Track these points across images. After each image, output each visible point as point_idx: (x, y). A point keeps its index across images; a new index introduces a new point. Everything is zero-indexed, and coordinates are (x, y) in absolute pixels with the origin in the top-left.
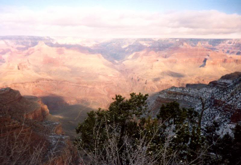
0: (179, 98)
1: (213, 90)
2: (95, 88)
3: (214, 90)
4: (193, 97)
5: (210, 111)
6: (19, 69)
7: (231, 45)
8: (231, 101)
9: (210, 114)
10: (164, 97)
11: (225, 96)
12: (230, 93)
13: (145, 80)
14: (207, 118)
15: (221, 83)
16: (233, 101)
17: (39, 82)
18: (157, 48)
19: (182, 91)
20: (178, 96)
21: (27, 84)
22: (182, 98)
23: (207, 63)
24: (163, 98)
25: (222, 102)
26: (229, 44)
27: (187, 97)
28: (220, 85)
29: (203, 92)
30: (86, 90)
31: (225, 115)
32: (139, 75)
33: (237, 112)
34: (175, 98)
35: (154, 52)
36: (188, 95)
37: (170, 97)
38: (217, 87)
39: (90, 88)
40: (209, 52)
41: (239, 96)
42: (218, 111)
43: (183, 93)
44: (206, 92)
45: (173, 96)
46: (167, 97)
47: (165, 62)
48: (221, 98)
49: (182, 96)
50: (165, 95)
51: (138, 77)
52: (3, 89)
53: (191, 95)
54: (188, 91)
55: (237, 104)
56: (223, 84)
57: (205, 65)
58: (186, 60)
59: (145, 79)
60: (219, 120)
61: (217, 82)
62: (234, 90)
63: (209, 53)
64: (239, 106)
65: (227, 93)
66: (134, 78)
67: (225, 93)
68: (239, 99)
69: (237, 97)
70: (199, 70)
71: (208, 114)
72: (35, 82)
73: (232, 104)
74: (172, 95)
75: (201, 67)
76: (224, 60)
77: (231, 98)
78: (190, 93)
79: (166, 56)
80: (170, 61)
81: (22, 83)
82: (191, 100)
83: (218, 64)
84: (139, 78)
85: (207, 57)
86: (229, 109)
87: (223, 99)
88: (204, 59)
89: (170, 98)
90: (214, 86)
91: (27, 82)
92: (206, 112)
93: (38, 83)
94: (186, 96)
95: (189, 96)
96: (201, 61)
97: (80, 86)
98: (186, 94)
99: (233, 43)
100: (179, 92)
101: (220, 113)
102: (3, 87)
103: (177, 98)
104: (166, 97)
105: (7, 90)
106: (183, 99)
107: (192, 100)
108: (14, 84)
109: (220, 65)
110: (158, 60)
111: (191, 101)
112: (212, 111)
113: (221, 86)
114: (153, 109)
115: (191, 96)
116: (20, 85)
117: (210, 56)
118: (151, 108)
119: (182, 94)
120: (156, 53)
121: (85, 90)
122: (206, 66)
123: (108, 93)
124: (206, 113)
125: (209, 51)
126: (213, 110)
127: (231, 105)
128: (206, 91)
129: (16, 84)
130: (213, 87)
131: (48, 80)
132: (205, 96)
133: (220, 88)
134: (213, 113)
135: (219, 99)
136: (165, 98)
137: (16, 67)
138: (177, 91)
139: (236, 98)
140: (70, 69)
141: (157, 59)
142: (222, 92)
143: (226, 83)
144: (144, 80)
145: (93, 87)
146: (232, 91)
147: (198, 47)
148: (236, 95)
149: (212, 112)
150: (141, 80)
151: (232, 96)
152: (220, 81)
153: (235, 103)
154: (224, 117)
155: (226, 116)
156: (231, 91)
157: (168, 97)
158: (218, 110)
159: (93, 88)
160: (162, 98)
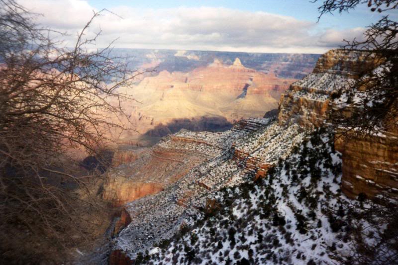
0: (189, 148)
1: (240, 133)
3: (242, 134)
4: (211, 146)
5: (227, 167)
7: (288, 63)
8: (256, 152)
9: (227, 174)
10: (166, 147)
11: (250, 144)
12: (257, 139)
13: (151, 119)
14: (222, 179)
15: (252, 124)
16: (259, 152)
18: (173, 67)
19: (194, 136)
20: (188, 144)
22: (194, 147)
23: (248, 91)
24: (165, 149)
25: (245, 153)
26: (284, 63)
27: (202, 147)
28: (252, 126)
29: (226, 137)
31: (247, 175)
32: (142, 111)
33: (264, 170)
34: (183, 149)
35: (167, 72)
36: (203, 143)
37: (176, 146)
38: (247, 130)
40: (253, 74)
41: (268, 144)
42: (239, 168)
43: (196, 140)
44: (230, 138)
45: (180, 145)
46: (171, 147)
47: (183, 89)
48: (243, 148)
49: (194, 144)
50: (168, 144)
51: (139, 114)
53: (209, 143)
54: (204, 136)
55: (265, 156)
56: (255, 124)
57: (246, 94)
58: (217, 87)
59: (151, 117)
60: (238, 182)
61: (246, 122)
62: (263, 134)
63: (252, 76)
64: (268, 159)
65: (253, 139)
66: (133, 115)
67: (250, 140)
68: (269, 148)
69: (266, 145)
70: (237, 102)
71: (223, 174)
73: (258, 157)
74: (179, 142)
75: (239, 97)
76: (274, 86)
77: (259, 147)
78: (206, 140)
79: (186, 79)
80: (193, 88)
82: (208, 150)
83: (265, 94)
84: (141, 115)
85: (249, 82)
86: (253, 165)
87: (246, 149)
88: (244, 85)
89: (176, 148)
90: (242, 128)
92: (221, 170)
94: (201, 144)
95: (206, 145)
96: (240, 88)
98: (200, 141)
99: (290, 60)
100: (190, 138)
101: (240, 172)
103: (187, 148)
104: (169, 146)
106: (196, 149)
107: (210, 151)
109: (267, 94)
110: (172, 87)
111: (207, 153)
112: (230, 167)
113: (252, 128)
114: (148, 166)
115: (208, 145)
117: (254, 80)
118: (145, 165)
119: (195, 142)
120: (171, 73)
122: (247, 96)
124: (220, 172)
125: (252, 72)
126: (232, 166)
127: (256, 158)
128: (229, 136)
130: (240, 130)
132: (229, 144)
133: (250, 131)
134: (231, 171)
135: (240, 149)
136: (167, 149)
138: (188, 137)
139: (265, 147)
141: (172, 84)
142: (248, 137)
143: (260, 124)
144: (149, 118)
146: (260, 136)
147: (236, 65)
148: (266, 142)
149: (229, 170)
150: (144, 119)
151: (259, 144)
152: (251, 121)
153: (263, 155)
154: (246, 177)
155: (249, 175)
156: (258, 136)
157: (173, 146)
158: (239, 166)
160: (162, 148)
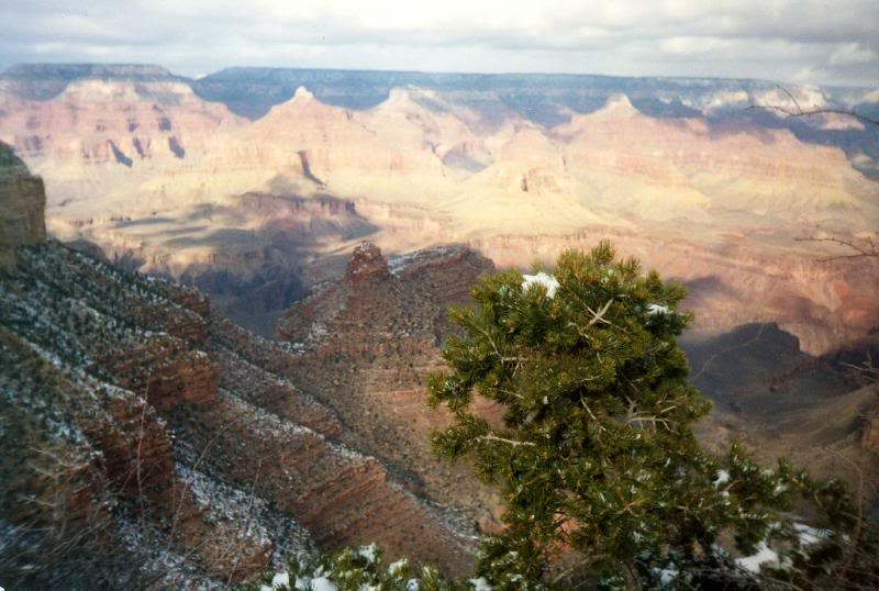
2: (791, 277)
6: (526, 189)
17: (585, 237)
21: (545, 240)
30: (754, 282)
39: (770, 276)
52: (443, 251)
72: (574, 235)
81: (530, 238)
91: (546, 235)
93: (582, 240)
97: (734, 266)
102: (469, 243)
105: (451, 255)
108: (502, 236)
116: (523, 241)
121: (750, 280)
123: (840, 302)
129: (509, 237)
131: (619, 234)
137: (518, 182)
140: (709, 199)
145: (782, 273)
159: (785, 278)
